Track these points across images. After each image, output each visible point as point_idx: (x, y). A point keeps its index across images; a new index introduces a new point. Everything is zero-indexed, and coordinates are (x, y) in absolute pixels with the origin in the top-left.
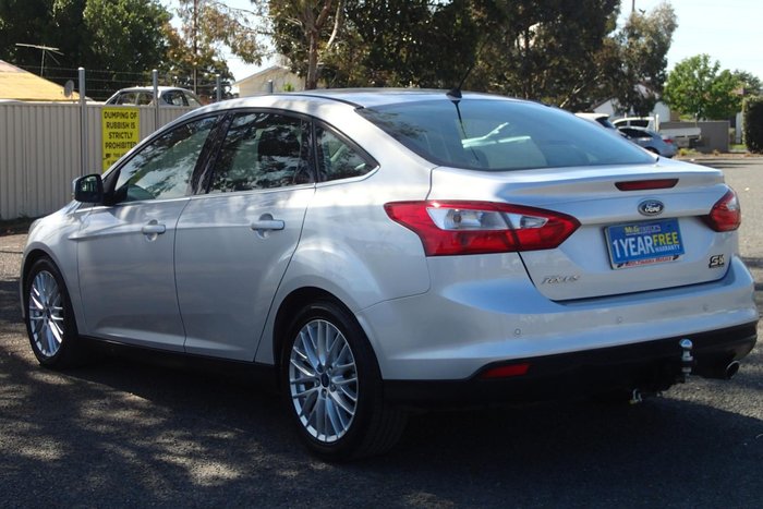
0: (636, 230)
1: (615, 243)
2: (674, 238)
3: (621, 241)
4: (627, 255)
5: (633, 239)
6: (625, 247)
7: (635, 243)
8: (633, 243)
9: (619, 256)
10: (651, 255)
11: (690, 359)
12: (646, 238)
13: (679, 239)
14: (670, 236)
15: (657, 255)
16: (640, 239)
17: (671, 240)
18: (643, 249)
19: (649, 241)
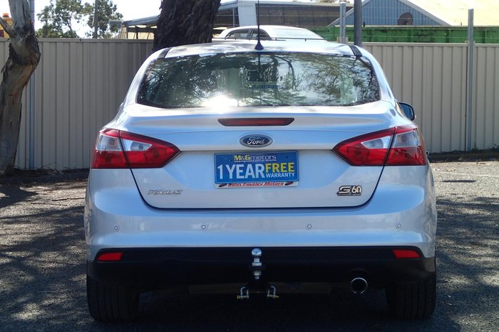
0: (247, 158)
1: (221, 167)
2: (290, 167)
3: (228, 166)
4: (231, 177)
5: (242, 166)
6: (231, 172)
7: (244, 169)
8: (240, 168)
9: (221, 178)
10: (260, 179)
11: (260, 264)
12: (257, 166)
13: (296, 168)
14: (287, 166)
15: (267, 180)
16: (250, 166)
17: (287, 169)
18: (252, 174)
19: (260, 168)
